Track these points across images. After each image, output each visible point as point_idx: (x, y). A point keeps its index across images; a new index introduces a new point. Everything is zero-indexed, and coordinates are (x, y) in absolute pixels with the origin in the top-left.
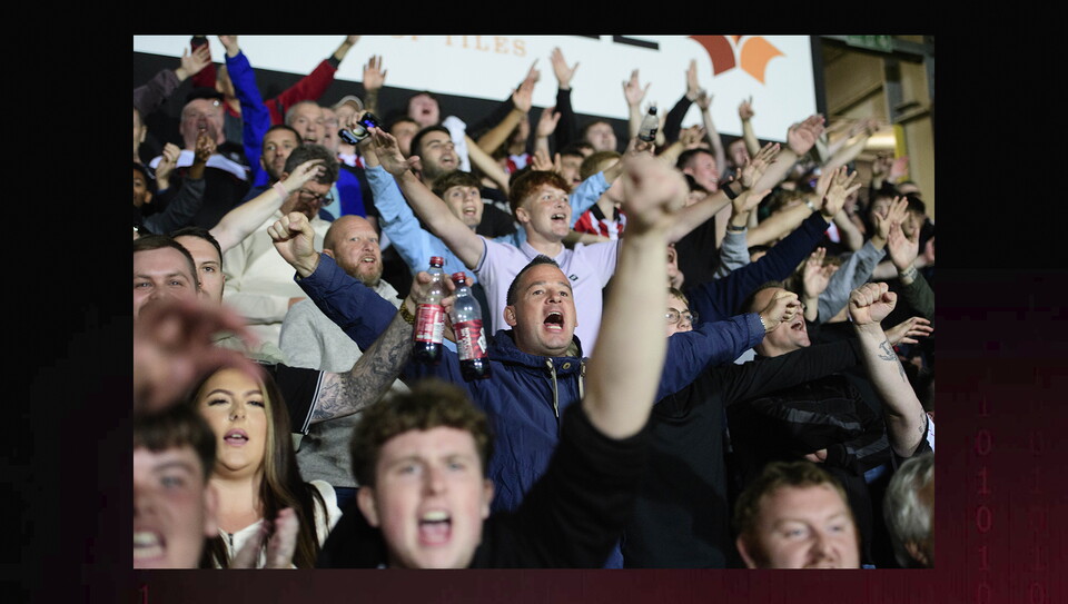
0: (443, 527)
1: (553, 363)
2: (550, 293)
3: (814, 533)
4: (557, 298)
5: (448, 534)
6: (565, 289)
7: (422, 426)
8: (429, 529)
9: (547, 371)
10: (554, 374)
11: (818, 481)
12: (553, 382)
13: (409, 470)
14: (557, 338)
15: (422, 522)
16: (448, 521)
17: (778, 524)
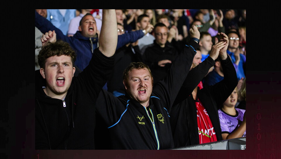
0: (63, 81)
1: (92, 39)
2: (90, 22)
3: (141, 81)
4: (92, 24)
5: (64, 83)
6: (94, 21)
7: (58, 55)
8: (59, 81)
9: (90, 41)
10: (92, 42)
11: (143, 67)
12: (91, 44)
13: (54, 65)
14: (92, 33)
15: (57, 80)
16: (64, 79)
17: (132, 78)
